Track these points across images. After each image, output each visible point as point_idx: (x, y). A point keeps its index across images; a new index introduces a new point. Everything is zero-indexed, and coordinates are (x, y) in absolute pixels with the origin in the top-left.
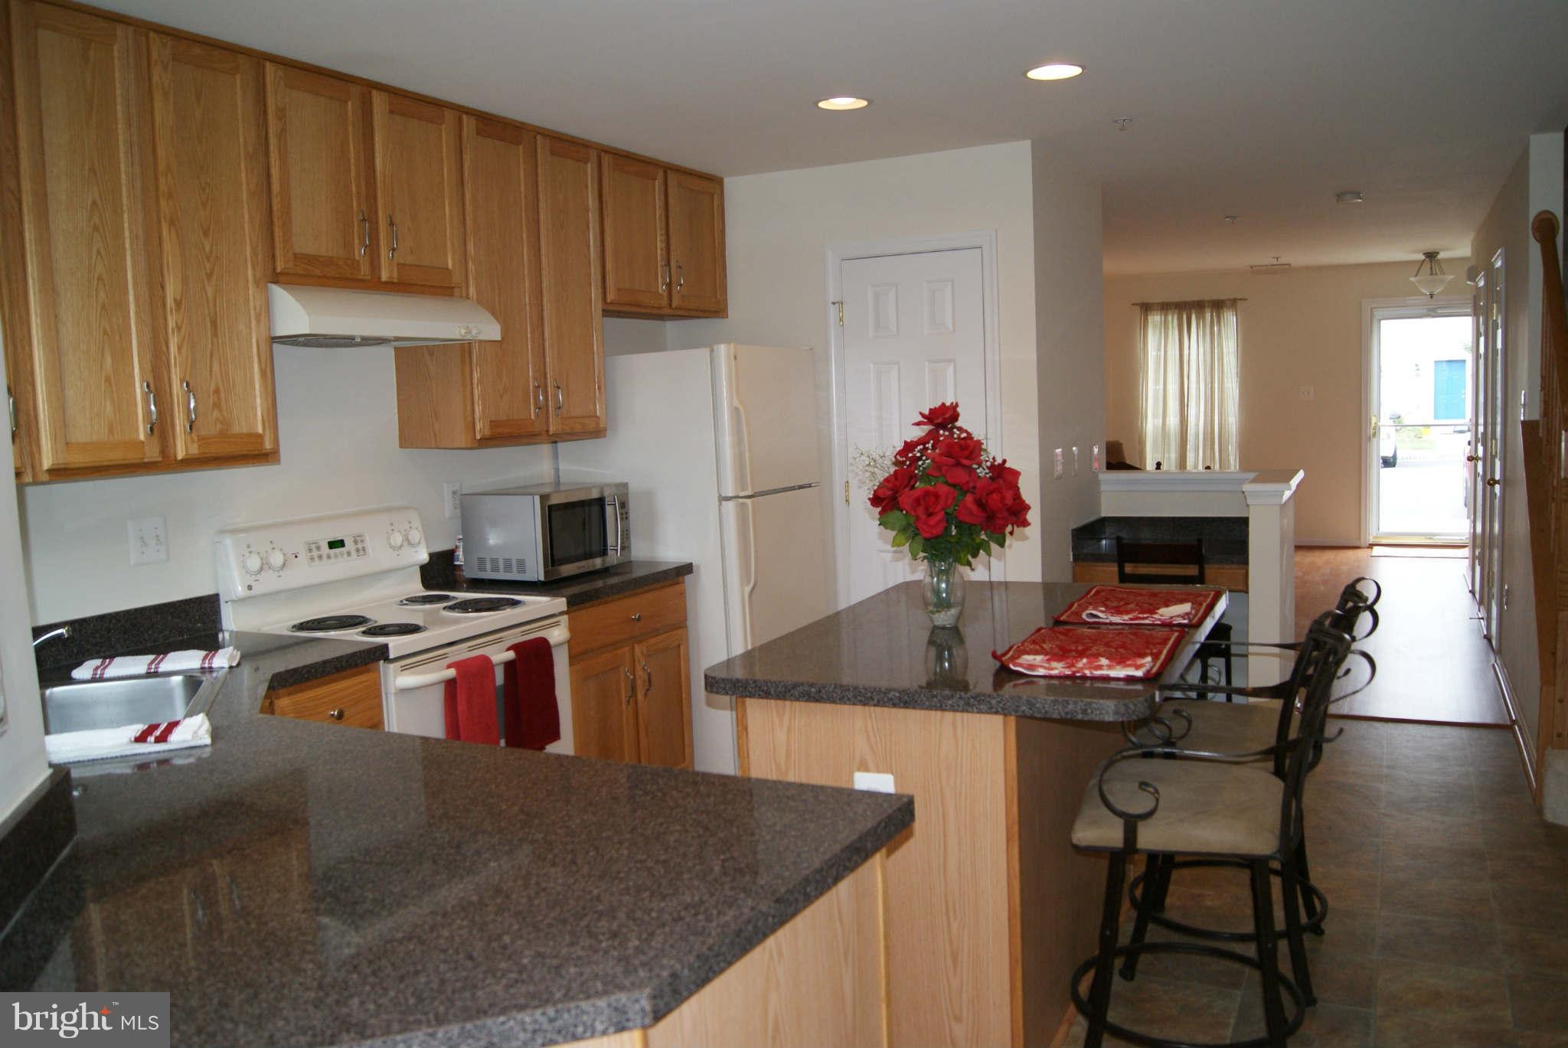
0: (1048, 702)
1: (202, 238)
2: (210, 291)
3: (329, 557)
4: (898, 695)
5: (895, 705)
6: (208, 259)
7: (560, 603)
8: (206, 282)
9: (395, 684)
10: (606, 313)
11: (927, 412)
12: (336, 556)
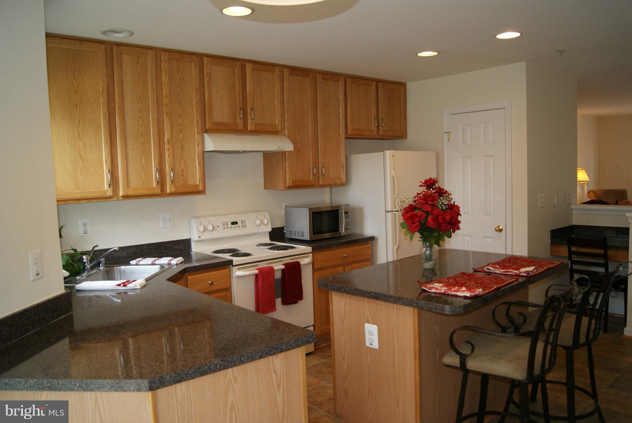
0: (423, 303)
1: (179, 119)
2: (181, 136)
3: (231, 227)
4: (374, 294)
5: (373, 298)
6: (180, 125)
7: (309, 249)
8: (179, 134)
9: (235, 274)
10: (346, 138)
11: (423, 182)
12: (234, 227)
